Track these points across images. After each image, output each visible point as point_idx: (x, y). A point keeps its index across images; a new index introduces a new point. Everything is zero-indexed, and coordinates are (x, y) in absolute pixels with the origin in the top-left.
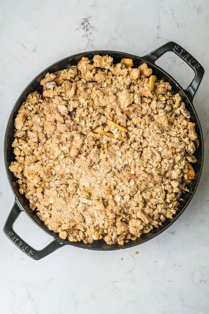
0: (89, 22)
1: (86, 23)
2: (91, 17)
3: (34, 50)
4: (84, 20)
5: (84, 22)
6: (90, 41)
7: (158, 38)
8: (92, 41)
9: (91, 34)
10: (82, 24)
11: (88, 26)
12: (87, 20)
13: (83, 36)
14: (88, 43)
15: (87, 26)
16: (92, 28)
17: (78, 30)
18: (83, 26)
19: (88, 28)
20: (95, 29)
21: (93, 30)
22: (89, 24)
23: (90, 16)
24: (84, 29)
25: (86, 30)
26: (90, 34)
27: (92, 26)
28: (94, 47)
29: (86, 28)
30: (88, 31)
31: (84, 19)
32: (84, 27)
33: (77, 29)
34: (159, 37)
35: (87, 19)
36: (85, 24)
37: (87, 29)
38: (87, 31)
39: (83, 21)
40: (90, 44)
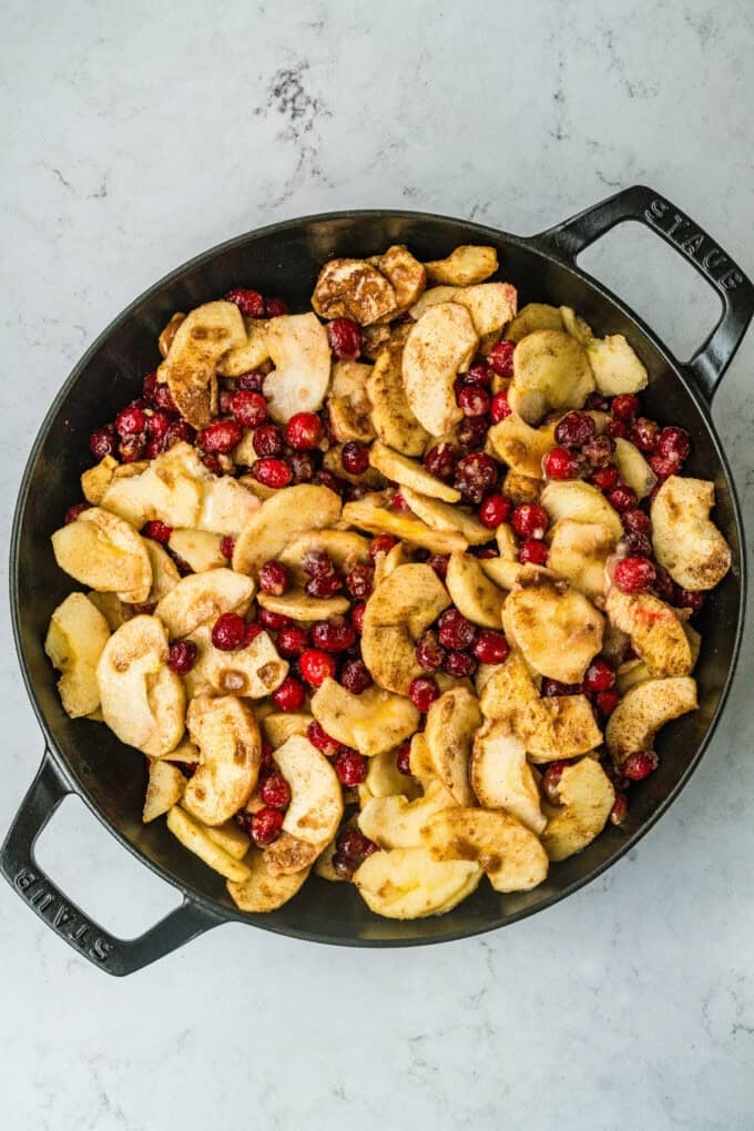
0: (302, 84)
1: (292, 90)
2: (307, 67)
3: (99, 193)
4: (285, 79)
5: (284, 84)
6: (308, 154)
7: (559, 137)
8: (315, 152)
9: (309, 127)
10: (277, 92)
11: (298, 100)
12: (294, 77)
13: (280, 136)
14: (301, 162)
15: (293, 100)
16: (315, 106)
17: (262, 114)
18: (278, 101)
19: (296, 105)
20: (323, 109)
21: (315, 115)
22: (301, 90)
23: (305, 60)
24: (283, 110)
25: (290, 112)
26: (307, 129)
27: (313, 100)
28: (322, 176)
29: (290, 105)
30: (298, 119)
31: (283, 74)
32: (285, 102)
33: (258, 111)
34: (562, 134)
35: (295, 74)
36: (286, 91)
37: (294, 109)
38: (293, 116)
39: (278, 82)
40: (308, 167)
